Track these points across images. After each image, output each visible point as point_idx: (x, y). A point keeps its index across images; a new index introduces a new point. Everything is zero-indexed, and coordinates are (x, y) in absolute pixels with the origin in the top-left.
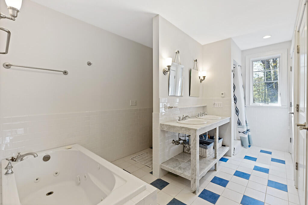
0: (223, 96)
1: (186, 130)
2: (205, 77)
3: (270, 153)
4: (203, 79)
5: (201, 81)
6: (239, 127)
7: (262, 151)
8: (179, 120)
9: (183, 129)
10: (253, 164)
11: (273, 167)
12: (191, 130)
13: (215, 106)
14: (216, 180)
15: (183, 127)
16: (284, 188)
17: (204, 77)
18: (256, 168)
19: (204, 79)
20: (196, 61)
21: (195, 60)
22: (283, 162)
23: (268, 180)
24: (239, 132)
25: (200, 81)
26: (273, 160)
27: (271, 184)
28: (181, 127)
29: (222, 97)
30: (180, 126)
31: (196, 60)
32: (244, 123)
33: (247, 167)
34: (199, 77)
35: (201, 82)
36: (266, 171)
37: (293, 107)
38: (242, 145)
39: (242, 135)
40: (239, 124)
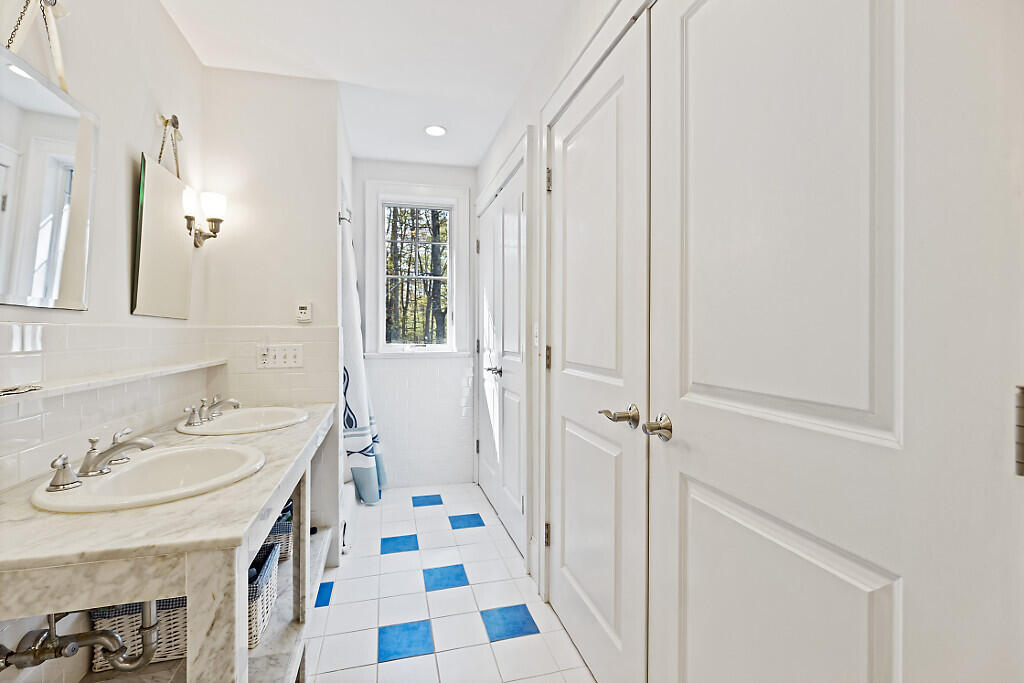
0: (305, 316)
1: (139, 571)
2: (221, 225)
3: (439, 499)
4: (207, 230)
5: (200, 237)
6: (348, 436)
7: (417, 502)
8: (54, 487)
12: (187, 562)
13: (270, 363)
17: (216, 222)
19: (215, 231)
20: (175, 123)
21: (170, 118)
22: (478, 520)
23: (482, 613)
24: (350, 453)
25: (193, 237)
28: (82, 555)
29: (301, 322)
30: (71, 549)
31: (175, 117)
34: (190, 219)
35: (196, 246)
38: (359, 497)
39: (359, 461)
40: (350, 422)
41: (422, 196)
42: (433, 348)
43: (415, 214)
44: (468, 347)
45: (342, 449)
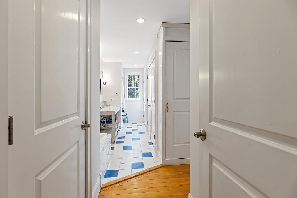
0: (117, 94)
1: (109, 113)
3: (137, 124)
5: (104, 85)
6: (122, 113)
7: (133, 124)
9: (107, 113)
10: (131, 129)
11: (138, 128)
12: (112, 112)
14: (120, 138)
15: (107, 112)
16: (144, 133)
17: (106, 83)
18: (133, 130)
20: (103, 72)
22: (142, 126)
26: (138, 126)
27: (140, 133)
32: (124, 110)
33: (130, 130)
34: (103, 82)
36: (137, 130)
37: (144, 100)
38: (124, 123)
39: (124, 117)
40: (123, 111)
41: (132, 74)
42: (136, 99)
43: (131, 76)
44: (142, 99)
45: (122, 115)
